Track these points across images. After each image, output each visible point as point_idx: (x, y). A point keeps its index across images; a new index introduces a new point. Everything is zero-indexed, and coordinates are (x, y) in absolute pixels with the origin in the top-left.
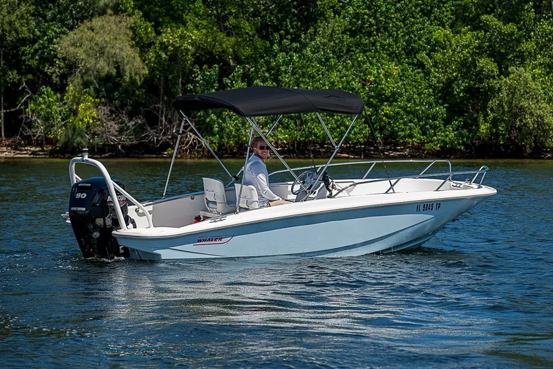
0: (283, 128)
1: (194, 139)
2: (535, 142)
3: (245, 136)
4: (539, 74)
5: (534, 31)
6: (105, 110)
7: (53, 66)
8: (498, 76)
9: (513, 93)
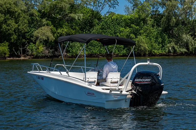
0: (86, 51)
1: (66, 54)
2: (144, 53)
3: (78, 53)
4: (144, 38)
5: (143, 28)
6: (45, 48)
7: (33, 38)
8: (135, 38)
9: (139, 42)
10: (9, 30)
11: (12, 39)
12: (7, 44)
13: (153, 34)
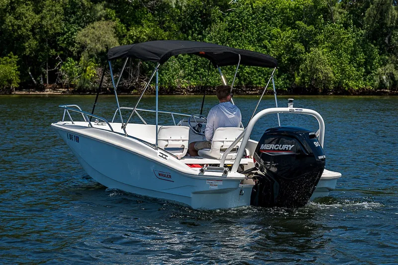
0: (194, 79)
2: (324, 86)
3: (174, 83)
4: (326, 52)
5: (323, 30)
6: (100, 69)
7: (74, 47)
8: (305, 52)
9: (313, 61)
10: (19, 27)
11: (27, 48)
12: (15, 58)
13: (345, 43)
